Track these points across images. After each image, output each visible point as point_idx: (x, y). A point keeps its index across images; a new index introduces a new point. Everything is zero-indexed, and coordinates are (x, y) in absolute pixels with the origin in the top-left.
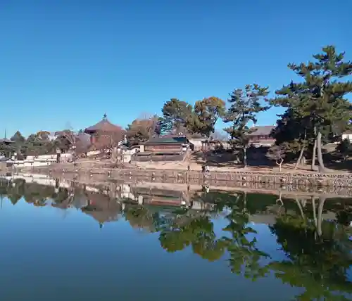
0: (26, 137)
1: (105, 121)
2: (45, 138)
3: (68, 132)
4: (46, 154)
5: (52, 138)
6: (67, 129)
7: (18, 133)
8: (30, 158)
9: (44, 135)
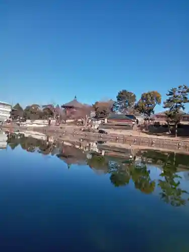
0: (24, 108)
1: (75, 101)
3: (51, 106)
4: (39, 119)
7: (18, 104)
8: (28, 121)
9: (36, 106)
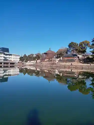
0: (27, 56)
1: (50, 50)
2: (33, 56)
3: (39, 54)
4: (33, 60)
5: (35, 56)
6: (39, 53)
7: (25, 55)
8: (28, 62)
9: (32, 55)
